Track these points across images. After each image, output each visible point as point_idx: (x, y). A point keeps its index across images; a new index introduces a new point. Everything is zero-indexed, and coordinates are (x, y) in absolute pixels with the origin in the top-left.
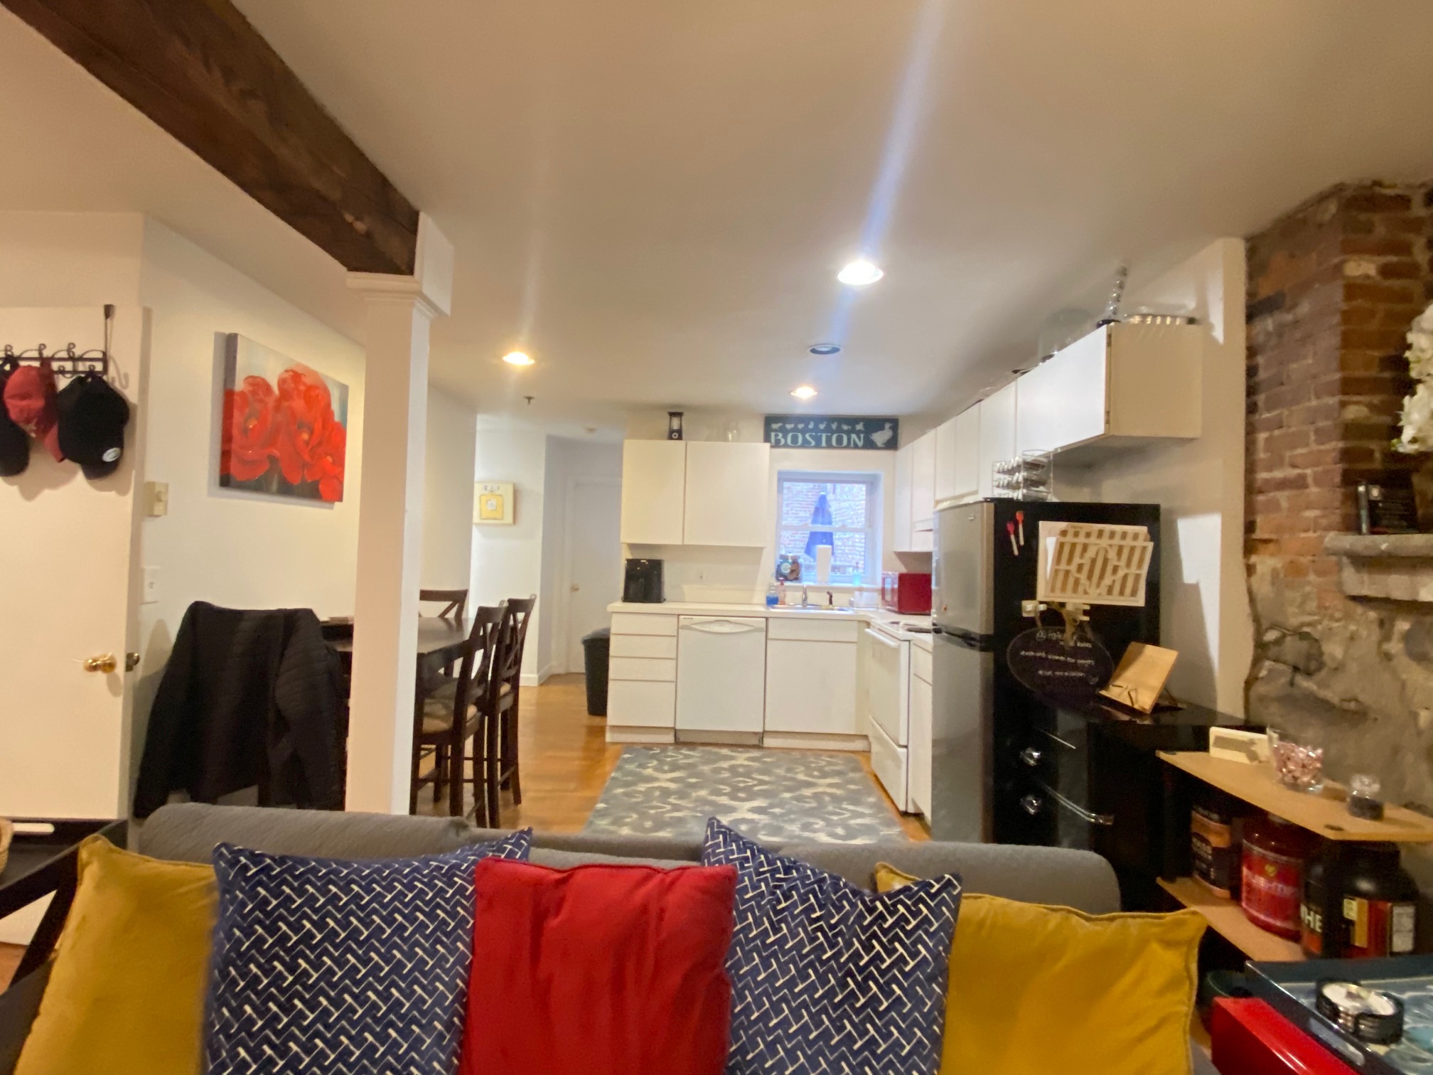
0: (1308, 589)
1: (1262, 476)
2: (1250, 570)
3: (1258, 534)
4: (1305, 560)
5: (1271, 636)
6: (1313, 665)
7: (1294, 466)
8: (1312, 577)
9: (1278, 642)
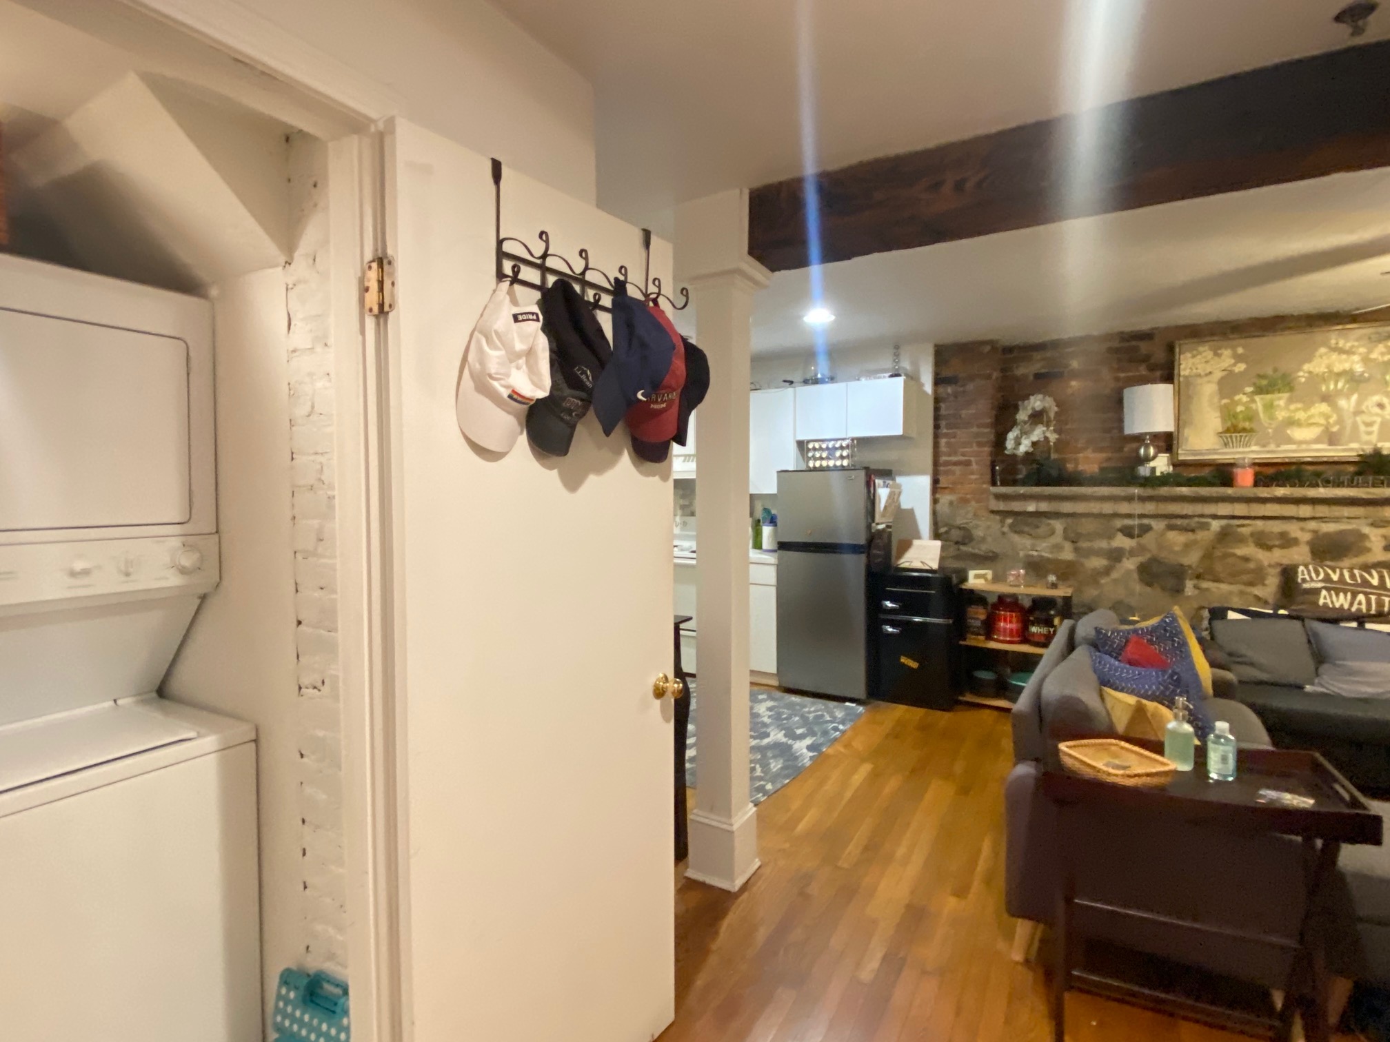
0: (970, 509)
1: (943, 459)
2: (935, 501)
3: (941, 485)
4: (968, 496)
5: (943, 530)
6: (967, 541)
7: (963, 455)
8: (973, 503)
9: (946, 532)
